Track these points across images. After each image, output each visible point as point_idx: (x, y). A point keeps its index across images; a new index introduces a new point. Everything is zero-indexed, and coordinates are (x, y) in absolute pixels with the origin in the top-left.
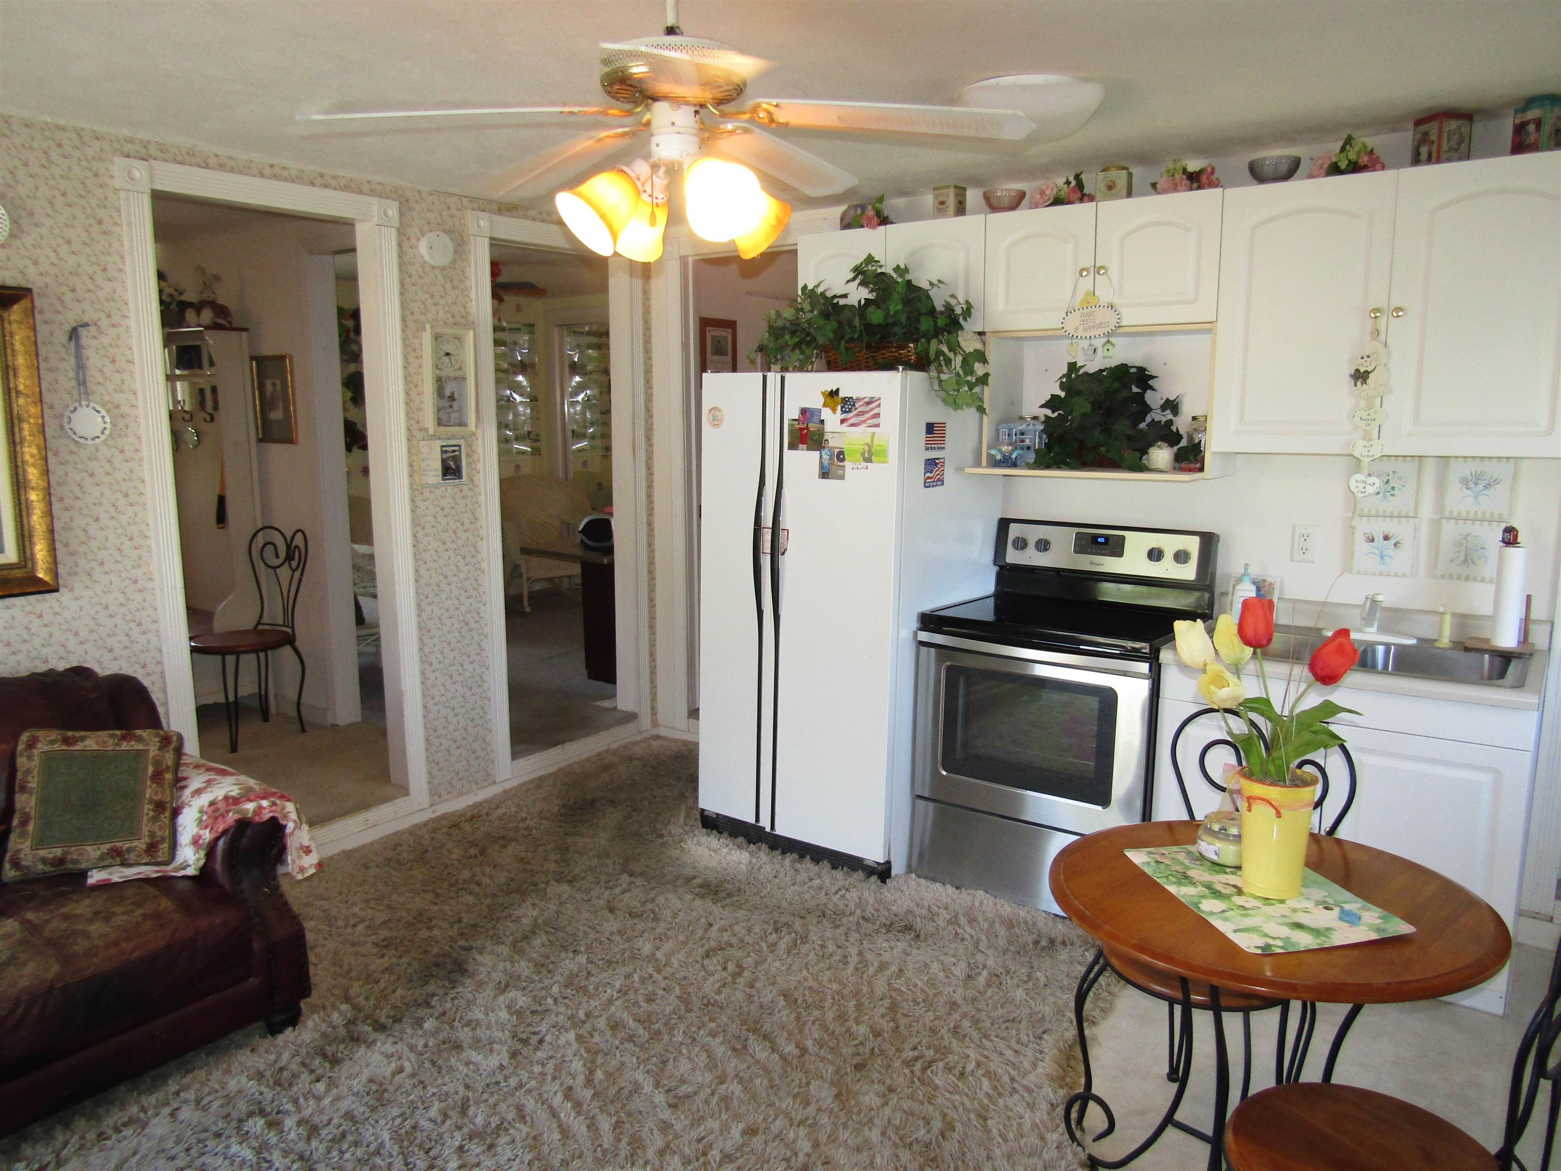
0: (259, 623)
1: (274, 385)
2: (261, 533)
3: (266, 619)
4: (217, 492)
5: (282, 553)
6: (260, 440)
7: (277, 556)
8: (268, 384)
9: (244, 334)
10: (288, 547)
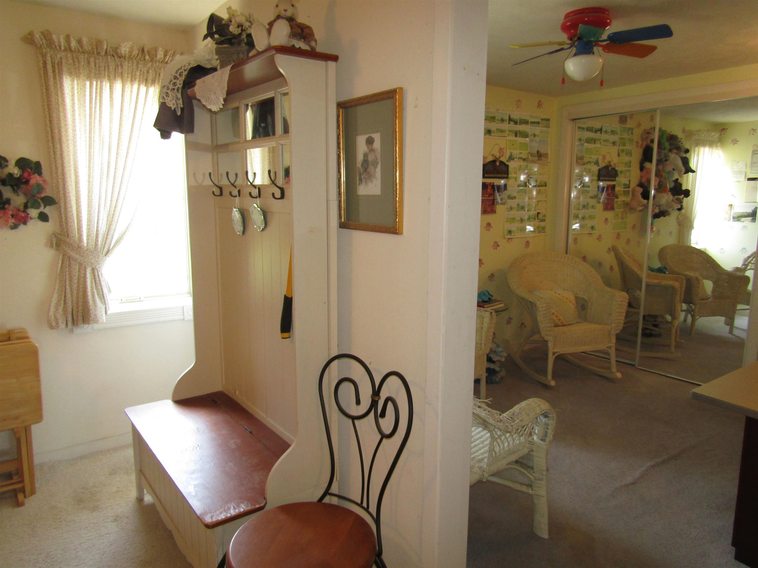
0: (327, 493)
1: (370, 141)
2: (336, 362)
3: (334, 489)
4: (284, 292)
5: (366, 401)
6: (342, 226)
7: (358, 402)
8: (361, 141)
9: (332, 64)
10: (376, 393)
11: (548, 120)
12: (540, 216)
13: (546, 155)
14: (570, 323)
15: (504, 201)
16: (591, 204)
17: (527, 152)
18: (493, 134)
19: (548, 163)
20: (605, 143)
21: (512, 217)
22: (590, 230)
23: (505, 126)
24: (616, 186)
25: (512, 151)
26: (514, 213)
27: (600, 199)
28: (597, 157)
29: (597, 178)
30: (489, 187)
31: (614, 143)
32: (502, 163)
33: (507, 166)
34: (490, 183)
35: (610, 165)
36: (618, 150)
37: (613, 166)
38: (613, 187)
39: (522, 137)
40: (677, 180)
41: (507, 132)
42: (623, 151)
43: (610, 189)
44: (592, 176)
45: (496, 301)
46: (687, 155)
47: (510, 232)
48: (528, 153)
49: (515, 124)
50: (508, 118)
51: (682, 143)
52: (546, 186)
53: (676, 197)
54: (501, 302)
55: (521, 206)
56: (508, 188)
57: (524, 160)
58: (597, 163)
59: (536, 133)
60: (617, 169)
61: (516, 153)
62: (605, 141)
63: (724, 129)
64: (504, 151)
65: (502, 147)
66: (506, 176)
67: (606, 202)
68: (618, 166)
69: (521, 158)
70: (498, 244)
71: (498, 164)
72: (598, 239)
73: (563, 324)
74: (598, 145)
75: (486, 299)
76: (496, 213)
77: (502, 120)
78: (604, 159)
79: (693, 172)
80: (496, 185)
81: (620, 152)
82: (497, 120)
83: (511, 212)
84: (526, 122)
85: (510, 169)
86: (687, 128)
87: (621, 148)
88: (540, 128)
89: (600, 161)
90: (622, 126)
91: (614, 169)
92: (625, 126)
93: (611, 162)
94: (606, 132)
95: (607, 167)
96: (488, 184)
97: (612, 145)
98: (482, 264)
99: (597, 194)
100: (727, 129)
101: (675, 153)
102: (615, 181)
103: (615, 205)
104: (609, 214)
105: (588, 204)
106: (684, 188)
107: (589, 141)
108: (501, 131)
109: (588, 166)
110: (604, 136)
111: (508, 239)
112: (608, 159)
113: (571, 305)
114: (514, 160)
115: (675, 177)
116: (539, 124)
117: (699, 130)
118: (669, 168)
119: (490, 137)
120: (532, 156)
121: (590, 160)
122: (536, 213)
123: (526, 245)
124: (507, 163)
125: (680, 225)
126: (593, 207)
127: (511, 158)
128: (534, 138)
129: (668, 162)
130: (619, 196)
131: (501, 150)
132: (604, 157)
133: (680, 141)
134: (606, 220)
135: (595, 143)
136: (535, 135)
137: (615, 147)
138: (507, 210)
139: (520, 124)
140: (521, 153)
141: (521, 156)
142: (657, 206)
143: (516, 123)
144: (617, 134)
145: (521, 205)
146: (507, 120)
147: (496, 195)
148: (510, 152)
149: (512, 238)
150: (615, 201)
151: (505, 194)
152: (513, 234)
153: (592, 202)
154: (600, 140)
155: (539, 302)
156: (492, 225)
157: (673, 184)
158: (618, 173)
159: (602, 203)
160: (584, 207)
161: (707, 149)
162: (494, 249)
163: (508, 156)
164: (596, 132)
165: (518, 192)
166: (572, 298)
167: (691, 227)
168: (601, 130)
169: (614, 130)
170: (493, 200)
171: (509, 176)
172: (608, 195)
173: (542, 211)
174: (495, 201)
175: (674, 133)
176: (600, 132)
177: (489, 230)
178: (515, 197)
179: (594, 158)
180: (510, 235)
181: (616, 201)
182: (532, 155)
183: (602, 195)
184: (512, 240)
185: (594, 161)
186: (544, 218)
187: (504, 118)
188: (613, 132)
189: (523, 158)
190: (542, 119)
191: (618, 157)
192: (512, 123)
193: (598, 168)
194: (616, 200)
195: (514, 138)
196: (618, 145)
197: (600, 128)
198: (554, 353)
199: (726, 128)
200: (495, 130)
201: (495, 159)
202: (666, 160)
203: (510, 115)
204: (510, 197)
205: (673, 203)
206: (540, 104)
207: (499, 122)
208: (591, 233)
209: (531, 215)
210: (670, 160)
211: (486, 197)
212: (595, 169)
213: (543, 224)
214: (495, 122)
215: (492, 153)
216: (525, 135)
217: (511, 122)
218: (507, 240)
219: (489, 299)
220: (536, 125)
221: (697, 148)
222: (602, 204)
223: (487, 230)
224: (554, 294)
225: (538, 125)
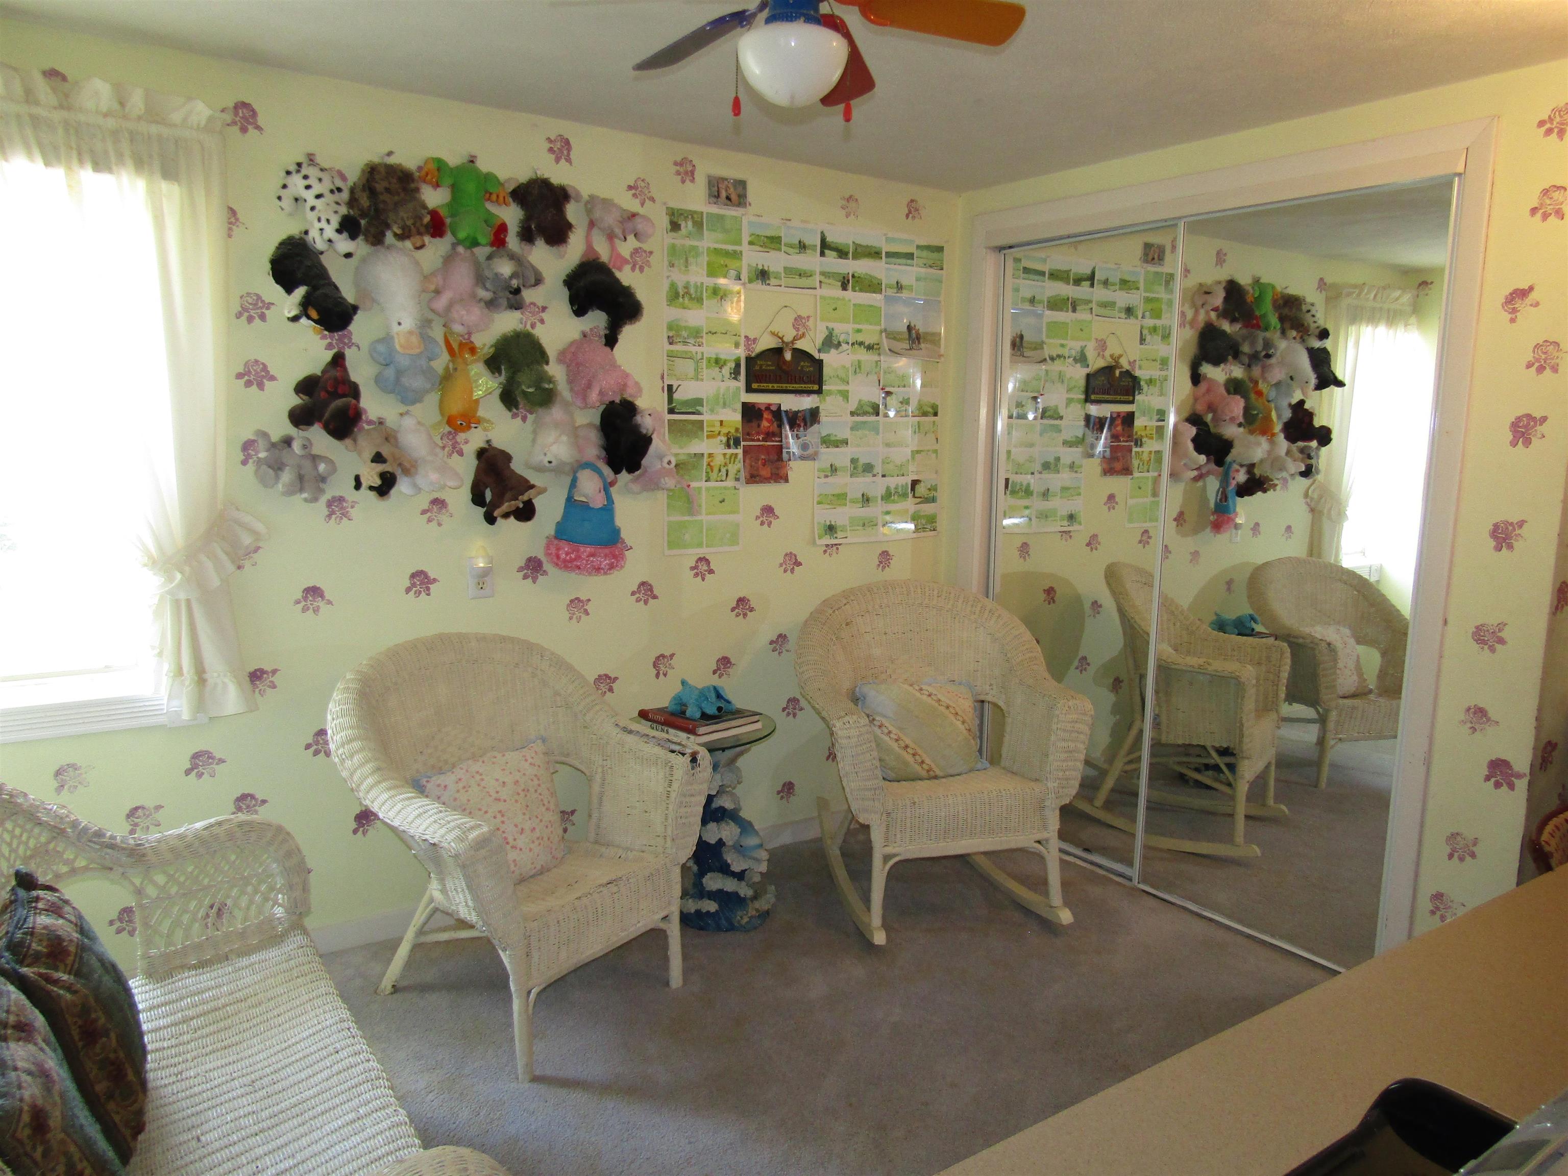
11: (940, 249)
12: (921, 490)
13: (933, 339)
14: (951, 771)
15: (810, 451)
16: (1066, 460)
17: (878, 328)
18: (773, 281)
19: (940, 356)
20: (1102, 311)
21: (836, 492)
22: (1065, 523)
23: (812, 261)
24: (1136, 415)
25: (831, 325)
26: (842, 481)
27: (1093, 447)
28: (1083, 344)
29: (1083, 397)
30: (766, 415)
31: (1129, 311)
32: (801, 354)
33: (820, 363)
34: (770, 405)
35: (1117, 365)
36: (1142, 327)
37: (1126, 366)
38: (1129, 419)
39: (861, 290)
40: (1302, 403)
41: (818, 278)
42: (1154, 330)
43: (1119, 421)
44: (1069, 390)
45: (738, 714)
46: (1328, 344)
47: (831, 529)
48: (881, 332)
49: (840, 257)
50: (818, 243)
51: (1313, 316)
52: (936, 414)
53: (1301, 444)
54: (756, 718)
55: (864, 464)
56: (823, 417)
57: (870, 348)
58: (1081, 359)
59: (904, 282)
60: (1137, 373)
61: (843, 330)
62: (1104, 305)
63: (1424, 283)
64: (810, 324)
65: (804, 315)
66: (816, 387)
67: (1108, 454)
68: (1140, 368)
69: (861, 344)
70: (796, 560)
71: (788, 356)
72: (1088, 545)
73: (932, 773)
74: (1082, 315)
75: (711, 710)
76: (786, 480)
77: (802, 247)
78: (1104, 350)
79: (1340, 384)
80: (786, 412)
81: (1145, 332)
82: (786, 245)
83: (830, 480)
84: (875, 254)
85: (826, 371)
86: (1328, 280)
87: (1150, 322)
88: (915, 269)
89: (1091, 354)
90: (1152, 269)
91: (1128, 374)
92: (1159, 269)
93: (1120, 356)
94: (1106, 283)
95: (1108, 370)
96: (763, 408)
97: (1123, 315)
98: (751, 611)
99: (1084, 435)
100: (1432, 283)
101: (1294, 338)
102: (1132, 402)
103: (1135, 463)
104: (1118, 484)
105: (1058, 459)
106: (1317, 423)
107: (1056, 304)
108: (800, 275)
109: (1057, 366)
110: (1099, 293)
111: (827, 546)
112: (1113, 349)
113: (959, 723)
114: (841, 349)
115: (1297, 397)
116: (913, 259)
117: (1361, 287)
118: (1277, 374)
119: (764, 287)
120: (895, 339)
121: (1060, 351)
122: (908, 480)
123: (881, 562)
124: (817, 356)
125: (1312, 510)
126: (1072, 466)
127: (830, 342)
128: (898, 295)
129: (1273, 361)
130: (1144, 440)
131: (799, 321)
132: (1102, 345)
133: (1309, 311)
134: (1111, 497)
135: (1074, 310)
136: (899, 287)
137: (1132, 321)
138: (822, 474)
139: (855, 257)
140: (859, 331)
141: (860, 338)
142: (1242, 466)
143: (842, 253)
144: (1138, 289)
145: (862, 461)
146: (816, 246)
147: (787, 437)
148: (827, 327)
149: (840, 544)
150: (1133, 453)
151: (813, 434)
152: (840, 534)
153: (1069, 455)
154: (1090, 301)
155: (841, 723)
156: (777, 512)
157: (1287, 414)
158: (1142, 383)
159: (1099, 457)
160: (1046, 466)
161: (1382, 329)
162: (785, 571)
163: (819, 341)
164: (1078, 281)
165: (852, 429)
166: (966, 705)
167: (1340, 516)
168: (1091, 278)
169: (1127, 278)
170: (780, 449)
171: (824, 387)
172: (1115, 437)
173: (928, 478)
174: (784, 451)
175: (1292, 291)
176: (1088, 283)
177: (770, 524)
178: (845, 442)
179: (1074, 346)
180: (831, 536)
181: (1137, 453)
182: (892, 336)
183: (1098, 439)
184: (837, 549)
185: (1073, 353)
186: (933, 493)
187: (807, 242)
188: (1125, 284)
189: (866, 344)
190: (918, 247)
191: (1141, 344)
192: (831, 255)
193: (1086, 371)
194: (1135, 449)
195: (839, 293)
196: (1140, 316)
197: (1089, 272)
198: (887, 858)
199: (1429, 281)
200: (781, 270)
201: (780, 345)
202: (1268, 356)
203: (826, 234)
204: (827, 442)
205: (1289, 460)
206: (912, 210)
207: (790, 250)
208: (1070, 532)
209: (892, 487)
210: (1278, 353)
211: (758, 440)
212: (1078, 374)
213: (928, 508)
214: (780, 250)
215: (775, 328)
216: (873, 286)
217: (827, 252)
218: (825, 548)
219: (720, 709)
220: (903, 261)
221: (1353, 329)
222: (1099, 460)
223: (762, 523)
224: (918, 694)
225: (909, 262)
